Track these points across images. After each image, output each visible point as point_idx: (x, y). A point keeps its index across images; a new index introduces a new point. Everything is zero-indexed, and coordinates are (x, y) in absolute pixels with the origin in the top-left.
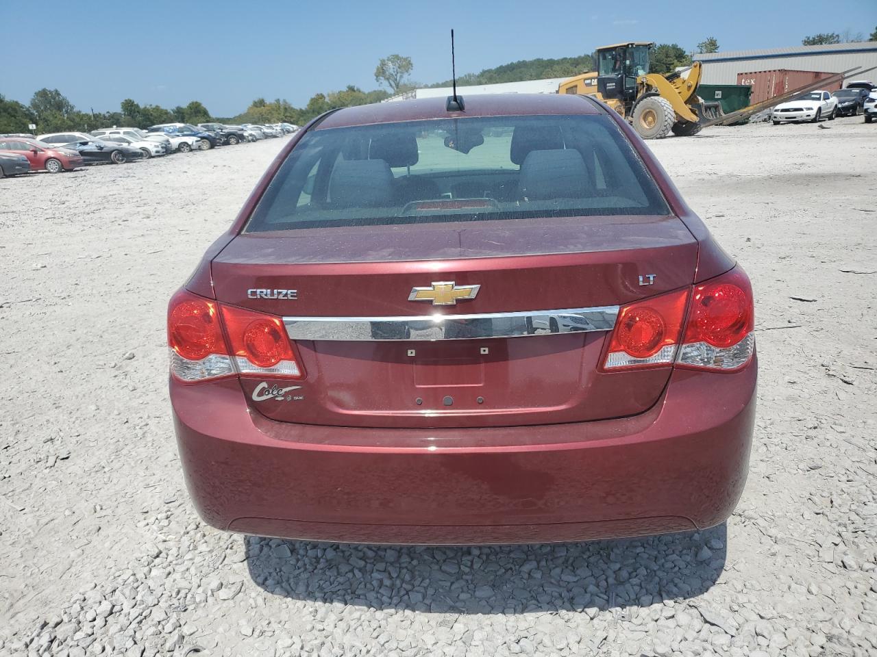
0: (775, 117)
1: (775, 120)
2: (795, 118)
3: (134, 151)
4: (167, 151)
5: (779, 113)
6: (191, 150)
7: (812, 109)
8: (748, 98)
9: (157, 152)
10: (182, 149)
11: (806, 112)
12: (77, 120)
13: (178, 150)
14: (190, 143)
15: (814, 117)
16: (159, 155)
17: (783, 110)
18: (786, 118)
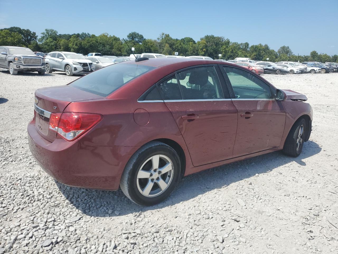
3: (285, 70)
4: (303, 72)
6: (315, 73)
9: (297, 72)
10: (312, 72)
12: (291, 58)
13: (310, 72)
14: (316, 70)
16: (297, 73)
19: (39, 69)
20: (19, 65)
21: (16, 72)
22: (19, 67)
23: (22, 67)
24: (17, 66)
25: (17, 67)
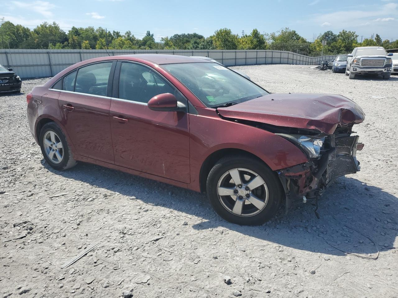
19: (379, 72)
20: (356, 68)
21: (353, 76)
22: (356, 70)
23: (359, 70)
24: (354, 68)
25: (353, 71)
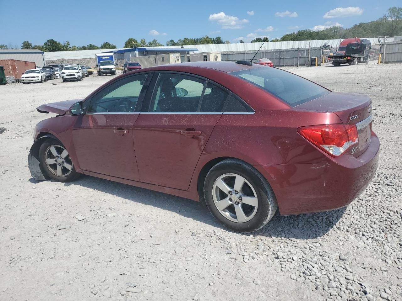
0: (23, 81)
1: (23, 82)
2: (33, 81)
5: (24, 79)
7: (39, 77)
8: (3, 72)
11: (36, 78)
15: (41, 80)
17: (26, 78)
18: (29, 81)
